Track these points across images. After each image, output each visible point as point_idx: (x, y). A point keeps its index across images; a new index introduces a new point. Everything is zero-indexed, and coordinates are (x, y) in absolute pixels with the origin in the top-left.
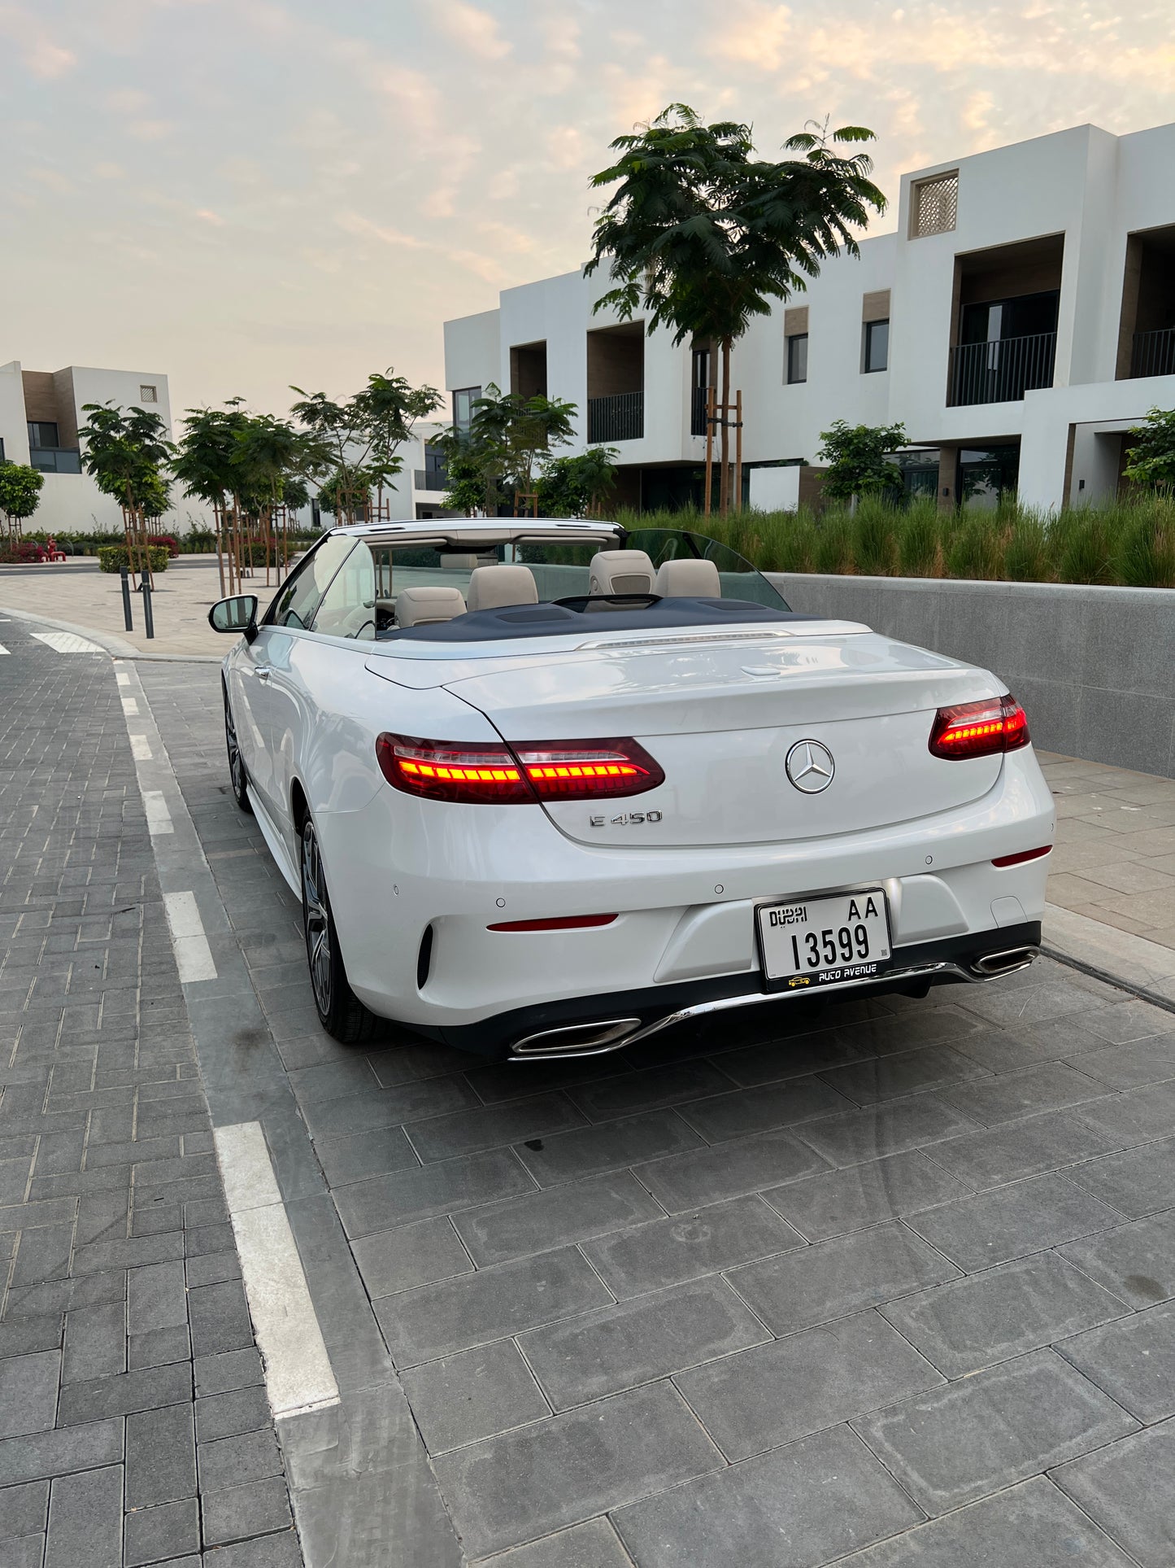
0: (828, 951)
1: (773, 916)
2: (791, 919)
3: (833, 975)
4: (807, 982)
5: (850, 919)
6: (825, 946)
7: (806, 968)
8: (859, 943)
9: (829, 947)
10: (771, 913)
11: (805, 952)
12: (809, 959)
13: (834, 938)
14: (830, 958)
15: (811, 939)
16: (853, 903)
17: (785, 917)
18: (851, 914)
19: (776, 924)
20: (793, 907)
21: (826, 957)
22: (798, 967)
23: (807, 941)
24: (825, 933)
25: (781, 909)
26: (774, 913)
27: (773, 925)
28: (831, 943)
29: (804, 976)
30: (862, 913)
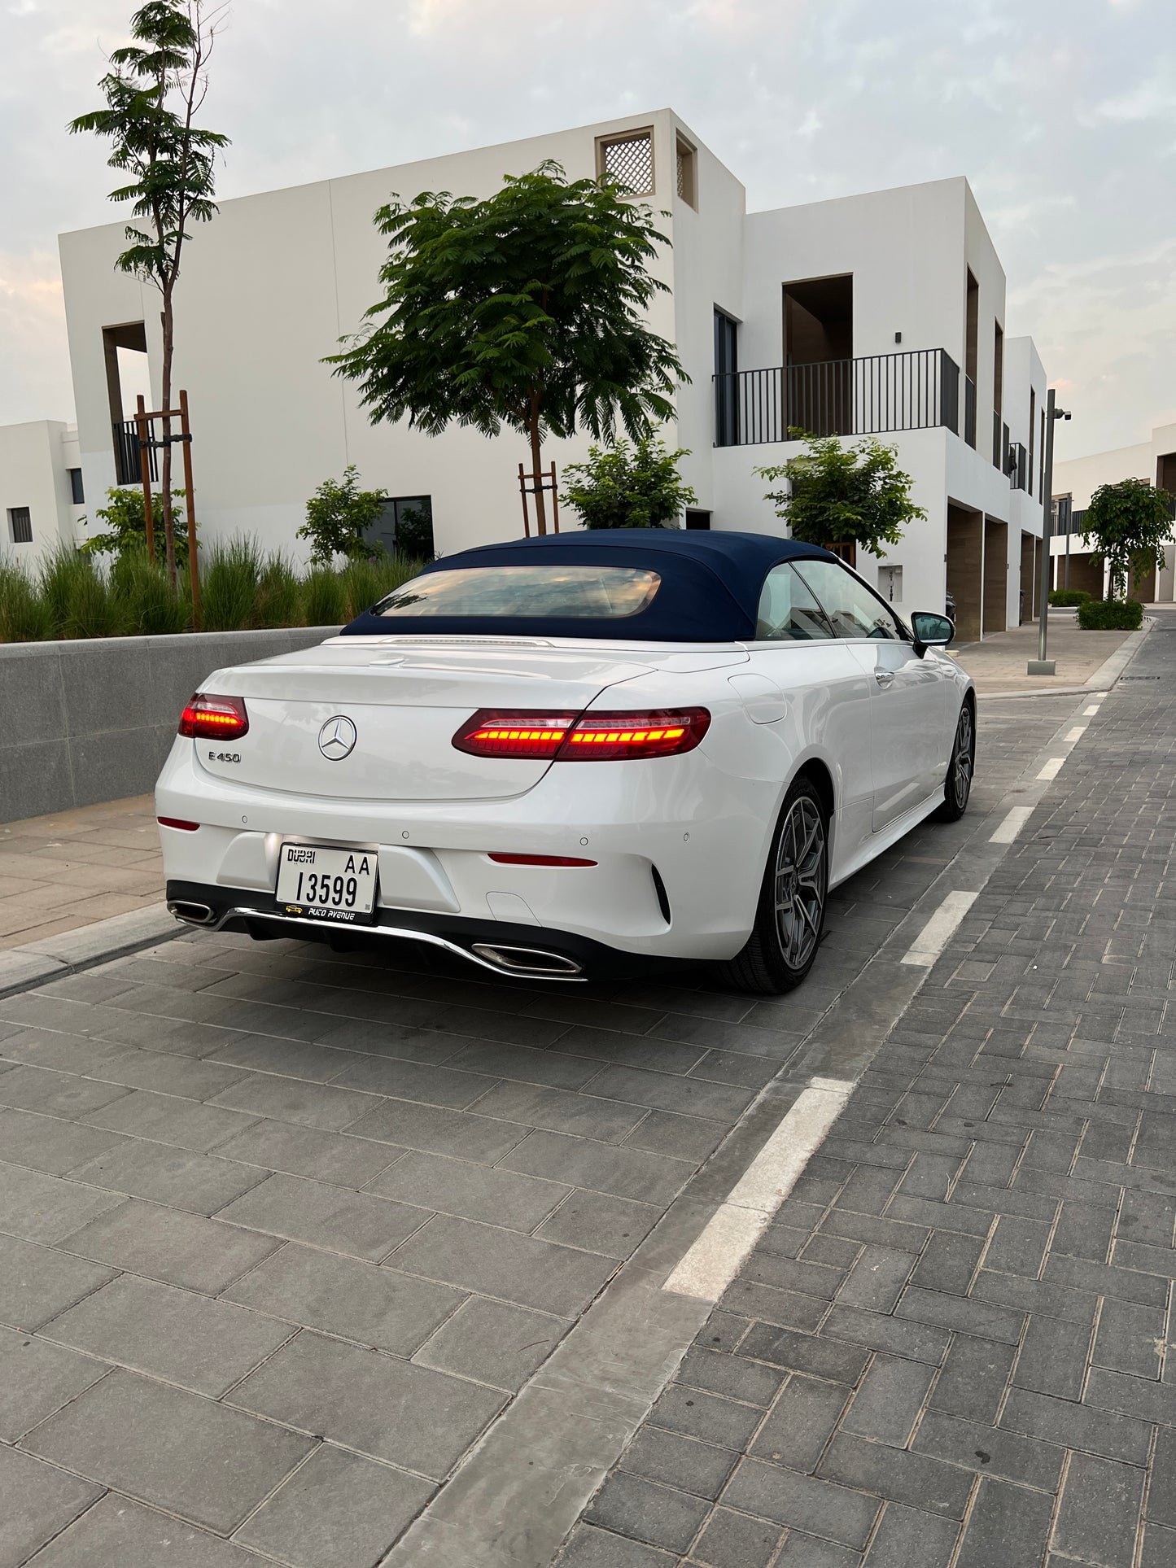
0: (323, 892)
1: (291, 853)
2: (302, 859)
3: (320, 913)
4: (300, 912)
5: (346, 871)
6: (322, 888)
7: (304, 901)
8: (349, 893)
9: (325, 889)
10: (290, 850)
11: (306, 888)
12: (308, 895)
13: (330, 883)
14: (323, 898)
15: (313, 879)
16: (351, 859)
17: (299, 856)
18: (348, 867)
19: (291, 860)
20: (307, 850)
21: (321, 896)
22: (298, 898)
23: (310, 880)
24: (325, 877)
25: (298, 849)
26: (292, 851)
27: (289, 860)
28: (327, 886)
29: (299, 906)
30: (357, 869)
